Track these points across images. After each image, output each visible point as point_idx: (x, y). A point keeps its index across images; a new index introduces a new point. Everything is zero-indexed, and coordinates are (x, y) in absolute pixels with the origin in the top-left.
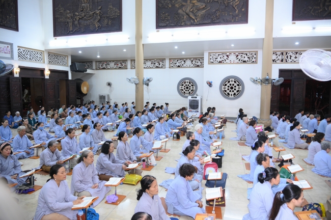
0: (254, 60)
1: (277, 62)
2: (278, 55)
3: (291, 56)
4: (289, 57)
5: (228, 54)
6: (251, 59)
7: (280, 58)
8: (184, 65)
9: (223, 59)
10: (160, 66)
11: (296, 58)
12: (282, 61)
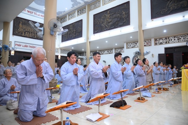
0: (150, 44)
1: (163, 43)
2: (163, 40)
3: (171, 39)
4: (170, 40)
5: (136, 43)
6: (148, 44)
7: (165, 41)
8: (122, 51)
9: (134, 46)
10: (111, 53)
11: (175, 40)
12: (166, 43)
